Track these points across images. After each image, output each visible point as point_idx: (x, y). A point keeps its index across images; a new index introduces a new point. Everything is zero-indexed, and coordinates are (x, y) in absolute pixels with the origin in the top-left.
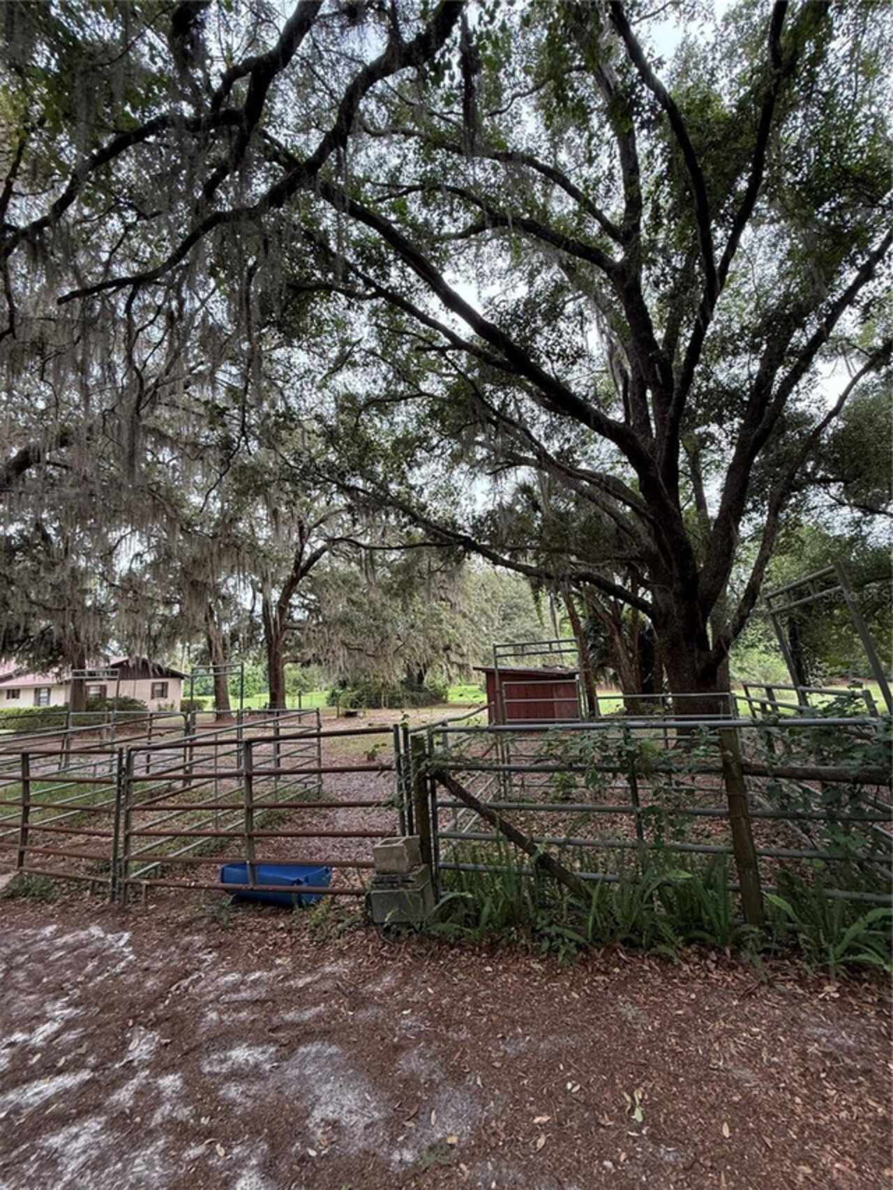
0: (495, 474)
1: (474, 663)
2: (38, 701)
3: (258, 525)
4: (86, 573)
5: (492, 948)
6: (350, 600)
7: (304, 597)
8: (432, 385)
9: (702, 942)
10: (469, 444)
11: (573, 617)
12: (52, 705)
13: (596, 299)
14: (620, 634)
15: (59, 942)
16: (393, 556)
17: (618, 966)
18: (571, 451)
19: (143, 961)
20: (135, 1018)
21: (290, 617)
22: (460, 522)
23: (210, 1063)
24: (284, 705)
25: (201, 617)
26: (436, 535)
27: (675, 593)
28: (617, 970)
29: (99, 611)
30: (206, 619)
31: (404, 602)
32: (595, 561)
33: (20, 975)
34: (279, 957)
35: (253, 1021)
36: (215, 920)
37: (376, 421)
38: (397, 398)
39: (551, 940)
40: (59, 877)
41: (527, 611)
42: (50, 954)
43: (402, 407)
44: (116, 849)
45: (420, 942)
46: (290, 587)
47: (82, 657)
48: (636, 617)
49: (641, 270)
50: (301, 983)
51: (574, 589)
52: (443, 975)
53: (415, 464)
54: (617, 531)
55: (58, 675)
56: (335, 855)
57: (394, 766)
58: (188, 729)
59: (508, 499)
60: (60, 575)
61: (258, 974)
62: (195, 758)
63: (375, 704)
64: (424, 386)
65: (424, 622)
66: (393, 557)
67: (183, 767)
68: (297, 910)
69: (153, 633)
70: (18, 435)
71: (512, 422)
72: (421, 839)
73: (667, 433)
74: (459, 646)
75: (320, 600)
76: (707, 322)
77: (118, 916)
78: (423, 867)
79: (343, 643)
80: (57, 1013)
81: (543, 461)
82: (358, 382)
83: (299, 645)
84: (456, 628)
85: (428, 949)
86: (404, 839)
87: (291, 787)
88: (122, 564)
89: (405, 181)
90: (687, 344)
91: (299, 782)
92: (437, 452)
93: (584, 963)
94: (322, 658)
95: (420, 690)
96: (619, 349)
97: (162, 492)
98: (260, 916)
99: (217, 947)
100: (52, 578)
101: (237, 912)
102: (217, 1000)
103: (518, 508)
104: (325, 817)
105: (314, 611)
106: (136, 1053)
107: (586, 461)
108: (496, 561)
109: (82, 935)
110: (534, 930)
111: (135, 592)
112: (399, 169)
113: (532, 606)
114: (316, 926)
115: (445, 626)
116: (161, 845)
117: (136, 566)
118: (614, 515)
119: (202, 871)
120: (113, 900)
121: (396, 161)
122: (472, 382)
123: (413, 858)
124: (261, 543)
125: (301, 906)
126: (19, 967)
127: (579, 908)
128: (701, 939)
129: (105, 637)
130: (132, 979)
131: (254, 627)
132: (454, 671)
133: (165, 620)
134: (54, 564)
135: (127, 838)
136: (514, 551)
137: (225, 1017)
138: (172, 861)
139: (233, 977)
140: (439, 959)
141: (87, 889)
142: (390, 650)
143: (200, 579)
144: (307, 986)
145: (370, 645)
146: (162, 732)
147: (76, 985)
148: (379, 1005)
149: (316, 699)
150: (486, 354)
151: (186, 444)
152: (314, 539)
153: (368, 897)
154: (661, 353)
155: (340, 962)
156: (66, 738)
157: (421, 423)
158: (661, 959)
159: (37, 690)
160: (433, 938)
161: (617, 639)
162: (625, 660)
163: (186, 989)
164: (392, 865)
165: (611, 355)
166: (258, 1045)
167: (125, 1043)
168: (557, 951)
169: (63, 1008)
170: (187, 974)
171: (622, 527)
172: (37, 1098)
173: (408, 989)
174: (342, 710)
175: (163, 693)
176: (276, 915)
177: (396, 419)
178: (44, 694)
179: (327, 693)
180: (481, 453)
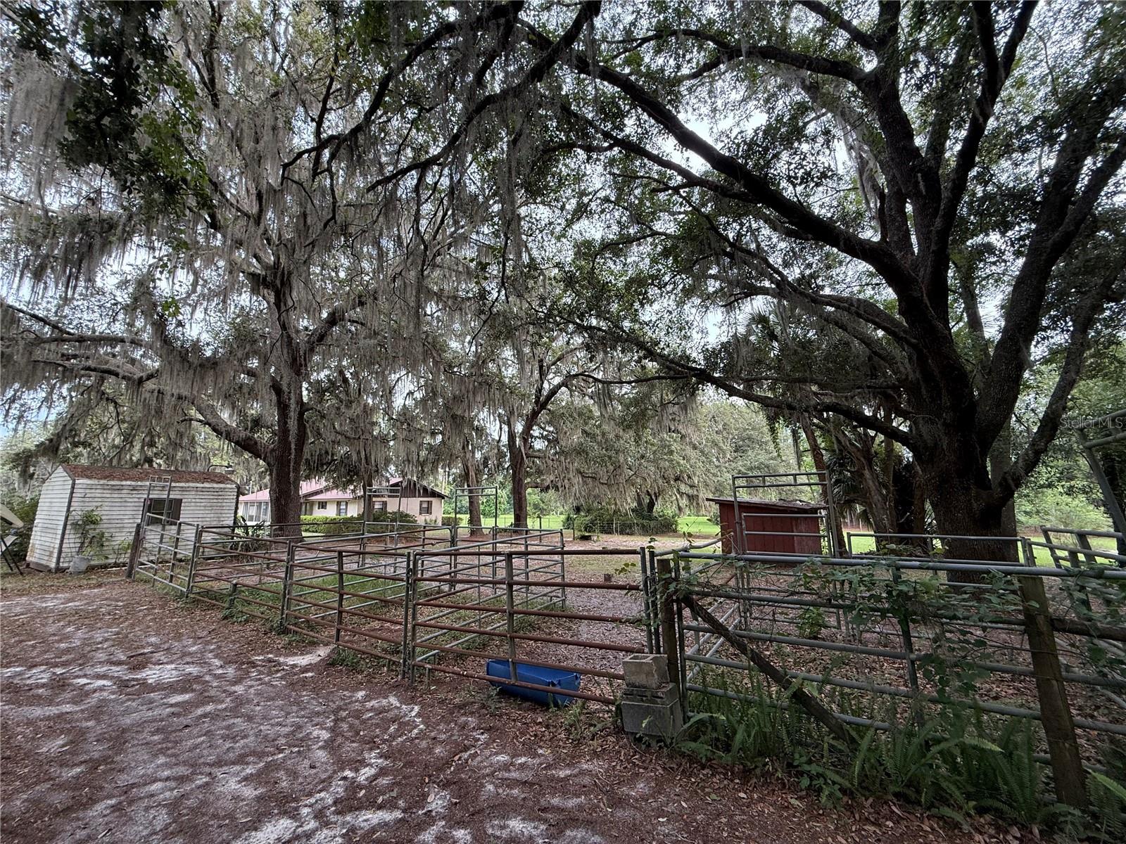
0: (729, 306)
1: (704, 494)
2: (339, 513)
3: (505, 364)
4: (374, 409)
5: (746, 775)
6: (584, 432)
7: (544, 429)
8: (666, 225)
9: (999, 814)
10: (703, 277)
11: (815, 450)
12: (349, 515)
13: (844, 114)
14: (871, 468)
15: (369, 705)
16: (626, 389)
17: (891, 820)
18: (814, 276)
19: (431, 731)
20: (430, 776)
21: (531, 447)
22: (694, 355)
23: (493, 827)
24: (526, 526)
25: (459, 447)
26: (669, 368)
27: (945, 424)
28: (890, 824)
29: (384, 440)
30: (463, 448)
31: (637, 432)
32: (844, 389)
33: (345, 726)
34: (541, 747)
35: (524, 799)
36: (483, 706)
37: (610, 264)
38: (628, 241)
39: (811, 778)
40: (364, 653)
41: (761, 444)
42: (363, 714)
43: (634, 248)
44: (406, 636)
45: (671, 757)
46: (531, 420)
47: (370, 477)
48: (890, 450)
49: (899, 74)
50: (562, 774)
51: (815, 421)
52: (697, 793)
53: (646, 301)
54: (870, 358)
55: (353, 491)
56: (581, 664)
57: (641, 587)
58: (453, 542)
59: (742, 330)
60: (356, 410)
61: (523, 760)
62: (459, 567)
63: (607, 530)
64: (658, 226)
65: (654, 453)
66: (624, 391)
67: (450, 574)
68: (553, 709)
69: (421, 459)
70: (327, 300)
71: (749, 252)
72: (669, 659)
73: (933, 248)
74: (689, 477)
75: (557, 431)
76: (986, 119)
77: (409, 691)
78: (671, 685)
79: (579, 472)
80: (373, 761)
81: (783, 289)
82: (594, 230)
83: (539, 472)
84: (685, 458)
85: (680, 765)
86: (652, 656)
87: (539, 597)
88: (399, 402)
89: (640, 33)
90: (958, 147)
91: (545, 595)
92: (669, 288)
93: (850, 808)
94: (559, 485)
95: (651, 518)
96: (871, 164)
97: (430, 339)
98: (520, 709)
99: (489, 730)
100: (349, 413)
101: (501, 702)
102: (492, 774)
103: (753, 338)
104: (569, 629)
105: (553, 442)
106: (434, 806)
107: (830, 285)
108: (732, 392)
109: (384, 702)
110: (790, 765)
111: (409, 424)
112: (633, 24)
113: (768, 438)
114: (571, 726)
115: (676, 457)
116: (436, 637)
117: (409, 402)
118: (867, 341)
119: (469, 663)
120: (403, 678)
121: (630, 18)
122: (707, 217)
123: (662, 676)
124: (507, 380)
125: (556, 705)
126: (343, 720)
127: (841, 751)
128: (997, 810)
129: (388, 461)
130: (424, 744)
131: (501, 455)
132: (684, 502)
133: (431, 448)
134: (351, 402)
135: (414, 627)
136: (749, 382)
137: (500, 791)
138: (447, 651)
139: (502, 758)
140: (690, 776)
141: (384, 666)
142: (622, 480)
143: (459, 413)
144: (567, 778)
145: (603, 474)
146: (433, 542)
147: (384, 741)
148: (636, 808)
149: (554, 521)
150: (722, 187)
151: (448, 298)
152: (551, 376)
153: (618, 708)
154: (924, 160)
155: (595, 761)
156: (362, 542)
157: (654, 261)
158: (945, 822)
159: (339, 503)
160: (683, 755)
161: (867, 473)
162: (877, 498)
163: (467, 761)
164: (640, 679)
165: (861, 171)
166: (532, 820)
167: (425, 796)
168: (820, 790)
169: (376, 758)
170: (466, 749)
171: (875, 353)
172: (365, 824)
173: (662, 798)
174: (578, 534)
175: (428, 510)
176: (534, 710)
177: (629, 260)
178: (343, 507)
179: (563, 517)
180: (713, 286)
